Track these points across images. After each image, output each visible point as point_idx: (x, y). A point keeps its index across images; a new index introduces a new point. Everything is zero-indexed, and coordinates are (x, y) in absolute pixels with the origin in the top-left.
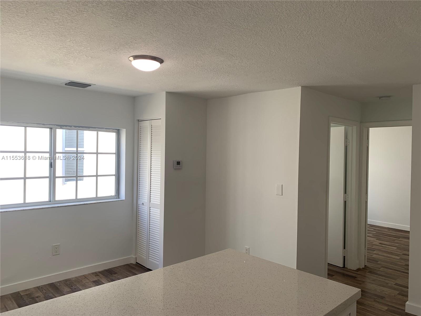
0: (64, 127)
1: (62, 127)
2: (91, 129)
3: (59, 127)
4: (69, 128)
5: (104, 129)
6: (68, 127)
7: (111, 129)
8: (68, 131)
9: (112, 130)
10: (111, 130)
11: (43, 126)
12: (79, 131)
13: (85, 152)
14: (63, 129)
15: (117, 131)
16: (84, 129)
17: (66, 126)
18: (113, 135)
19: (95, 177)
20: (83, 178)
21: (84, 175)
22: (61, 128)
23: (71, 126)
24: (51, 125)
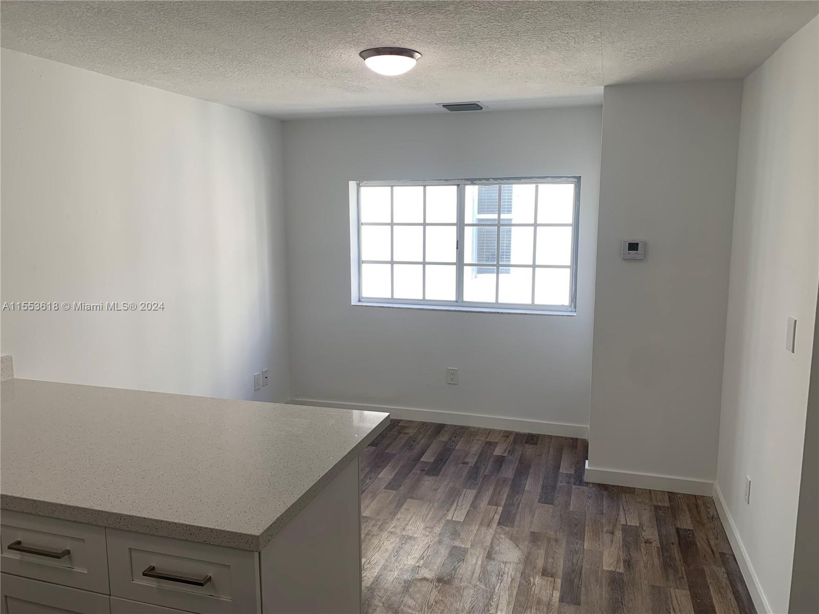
0: (477, 182)
1: (474, 182)
2: (523, 180)
3: (470, 182)
4: (486, 182)
5: (550, 178)
6: (483, 181)
7: (564, 177)
8: (485, 188)
9: (565, 179)
10: (563, 179)
11: (446, 183)
12: (502, 186)
13: (513, 222)
14: (475, 184)
15: (576, 180)
16: (511, 181)
17: (480, 179)
18: (569, 189)
19: (531, 269)
20: (509, 270)
21: (512, 263)
22: (473, 184)
23: (488, 179)
24: (456, 181)
